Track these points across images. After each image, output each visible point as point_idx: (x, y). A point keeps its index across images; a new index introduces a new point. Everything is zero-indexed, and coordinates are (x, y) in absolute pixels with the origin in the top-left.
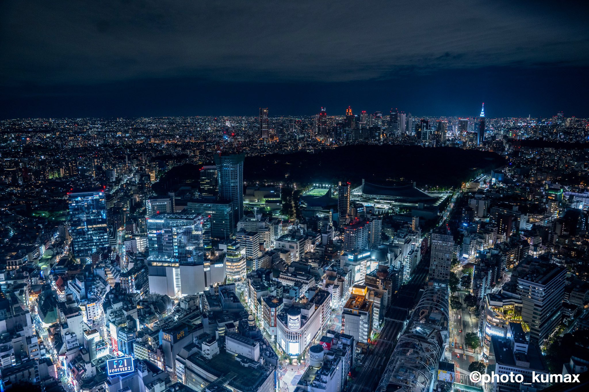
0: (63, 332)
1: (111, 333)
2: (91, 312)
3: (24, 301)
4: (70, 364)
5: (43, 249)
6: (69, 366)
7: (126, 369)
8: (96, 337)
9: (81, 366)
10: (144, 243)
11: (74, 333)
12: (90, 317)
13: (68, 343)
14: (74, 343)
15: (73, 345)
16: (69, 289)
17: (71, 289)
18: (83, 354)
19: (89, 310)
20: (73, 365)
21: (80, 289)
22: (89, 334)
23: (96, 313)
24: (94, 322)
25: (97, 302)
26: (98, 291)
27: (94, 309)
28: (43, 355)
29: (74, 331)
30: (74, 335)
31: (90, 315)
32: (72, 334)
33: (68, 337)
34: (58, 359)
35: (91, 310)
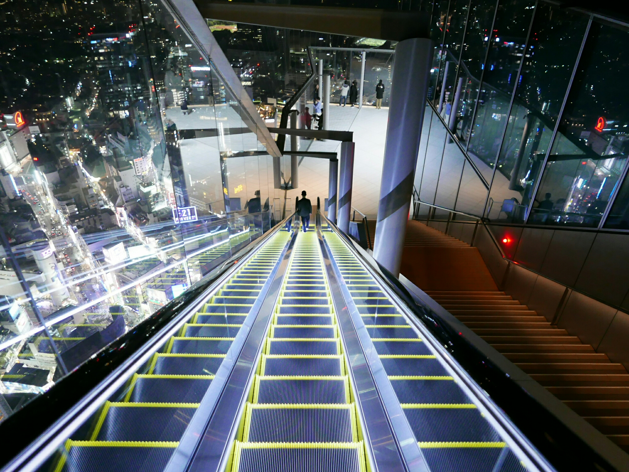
0: (116, 185)
1: (166, 187)
2: (139, 167)
3: (67, 155)
4: (130, 215)
5: (69, 101)
6: (129, 216)
7: (190, 219)
8: (153, 190)
9: (143, 216)
10: (181, 96)
11: (128, 186)
12: (139, 173)
13: (124, 195)
14: (130, 196)
15: (129, 197)
16: (111, 144)
17: (113, 143)
18: (142, 206)
19: (137, 165)
20: (133, 215)
21: (124, 143)
22: (145, 187)
23: (144, 169)
24: (143, 177)
25: (143, 157)
26: (143, 145)
27: (141, 164)
28: (102, 206)
29: (127, 185)
30: (128, 188)
31: (138, 170)
32: (127, 187)
33: (123, 190)
34: (116, 210)
35: (139, 166)
